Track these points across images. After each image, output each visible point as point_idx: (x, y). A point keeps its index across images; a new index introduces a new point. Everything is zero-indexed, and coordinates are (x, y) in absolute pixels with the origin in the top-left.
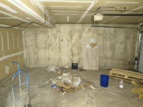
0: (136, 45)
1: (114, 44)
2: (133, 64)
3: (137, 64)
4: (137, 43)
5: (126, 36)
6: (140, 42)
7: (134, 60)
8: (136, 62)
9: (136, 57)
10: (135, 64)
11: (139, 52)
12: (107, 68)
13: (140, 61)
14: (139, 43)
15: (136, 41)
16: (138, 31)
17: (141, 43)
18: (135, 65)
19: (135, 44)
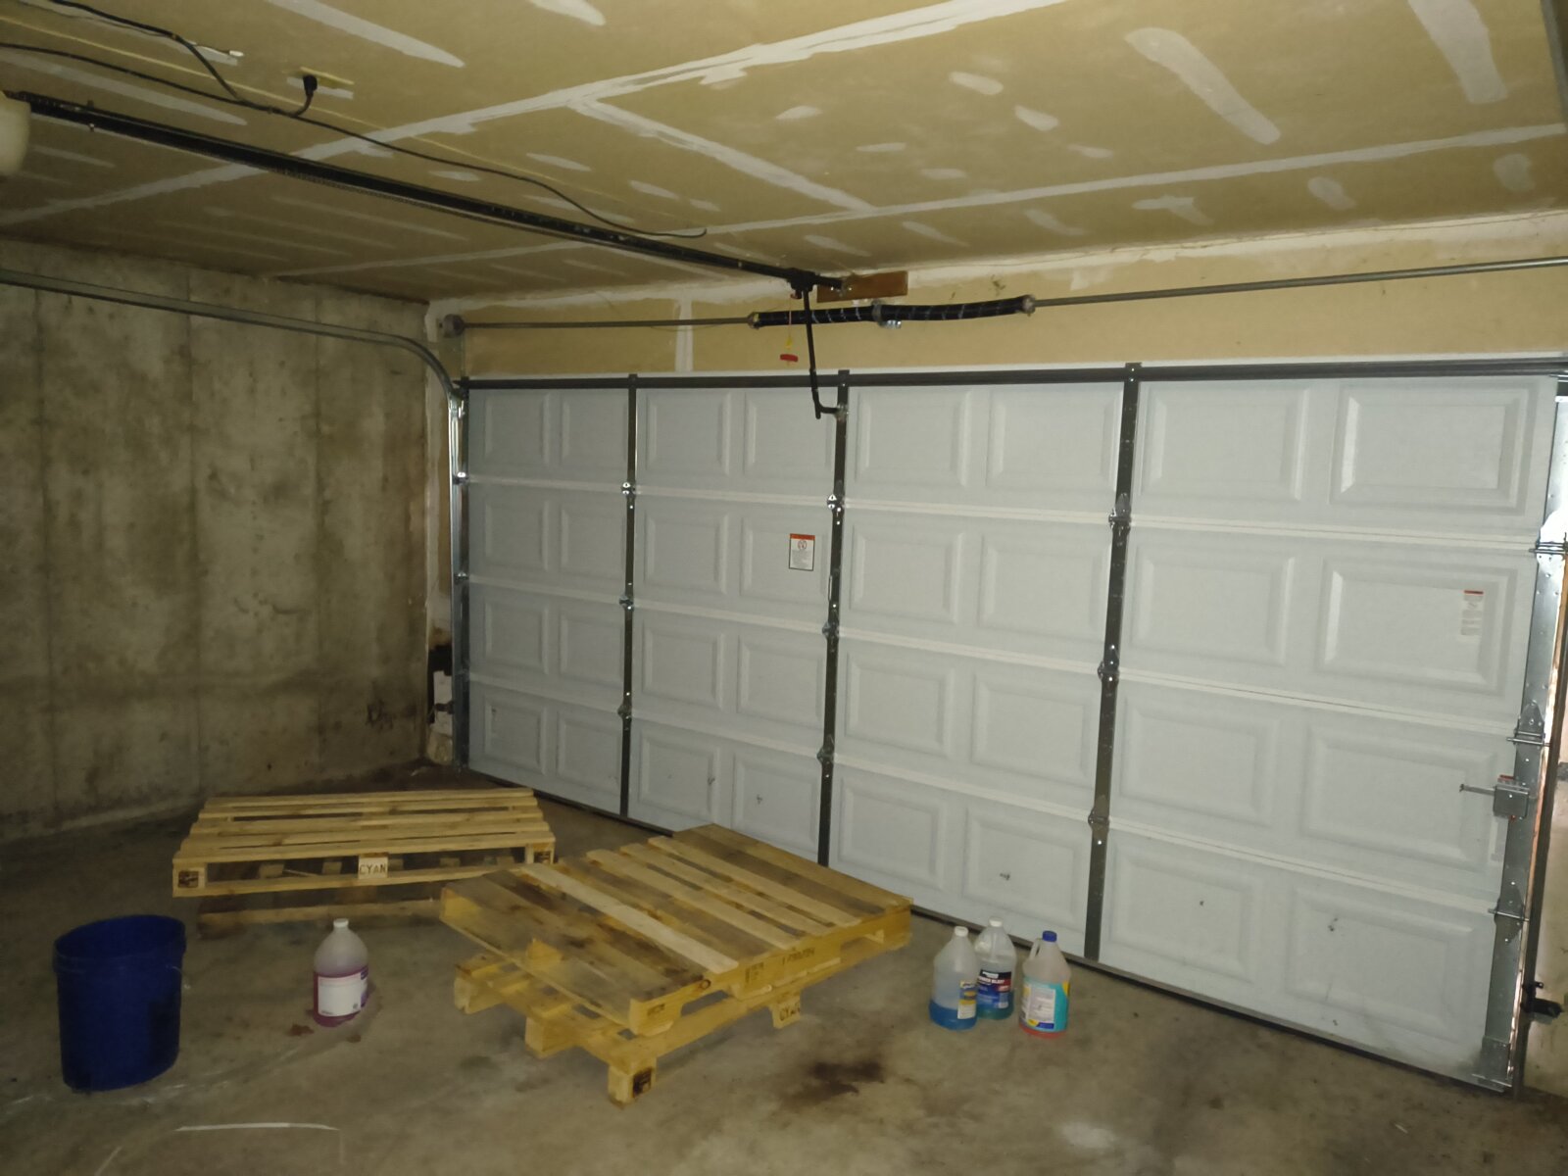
0: (423, 513)
1: (192, 507)
2: (411, 712)
3: (448, 708)
4: (431, 497)
5: (317, 414)
6: (457, 481)
7: (420, 666)
8: (444, 689)
9: (443, 640)
10: (432, 707)
11: (458, 580)
12: (137, 812)
13: (473, 677)
14: (454, 492)
15: (423, 477)
16: (430, 373)
17: (465, 498)
18: (432, 720)
19: (413, 507)
